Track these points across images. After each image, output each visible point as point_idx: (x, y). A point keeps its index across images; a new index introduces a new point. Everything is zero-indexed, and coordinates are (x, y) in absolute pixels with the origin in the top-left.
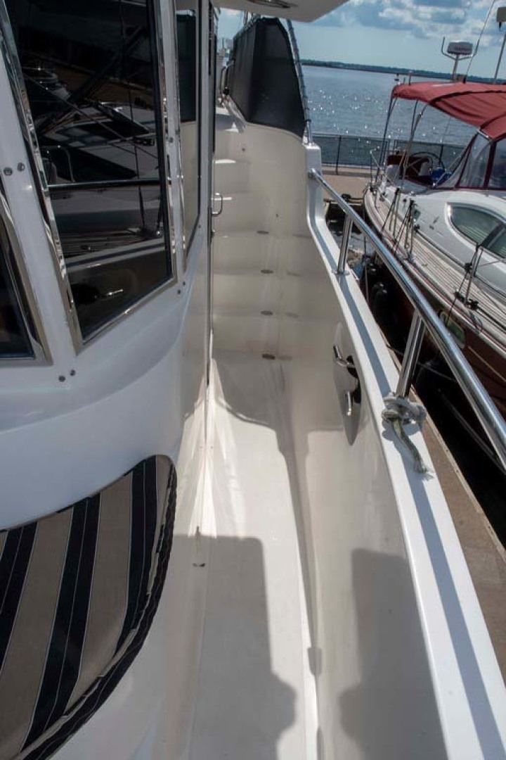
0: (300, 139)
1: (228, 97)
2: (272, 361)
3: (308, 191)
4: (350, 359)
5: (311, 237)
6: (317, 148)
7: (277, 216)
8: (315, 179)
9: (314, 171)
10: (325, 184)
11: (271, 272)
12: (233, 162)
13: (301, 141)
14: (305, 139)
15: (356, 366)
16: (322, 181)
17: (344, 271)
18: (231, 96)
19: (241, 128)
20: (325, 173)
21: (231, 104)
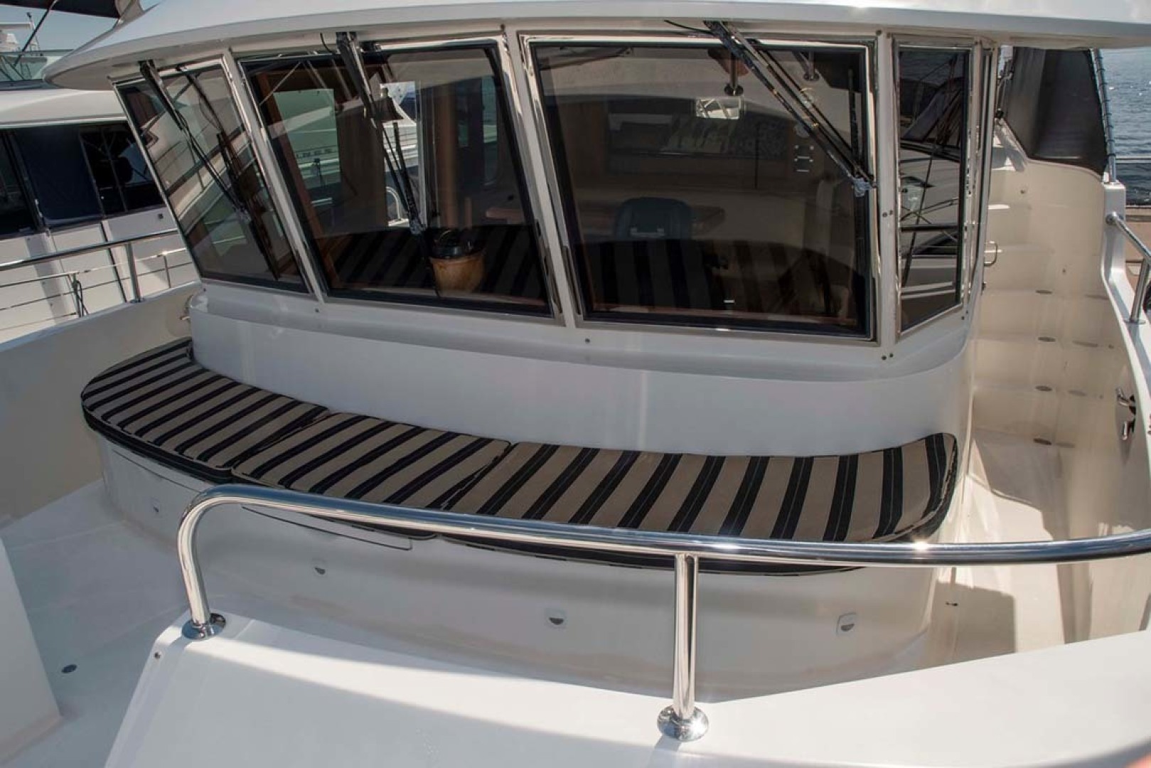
0: (1099, 176)
1: (1002, 121)
2: (1048, 446)
3: (1105, 239)
4: (1132, 398)
5: (1107, 298)
6: (1121, 187)
7: (1064, 271)
8: (1115, 225)
9: (1115, 214)
10: (1128, 232)
11: (1053, 340)
12: (1006, 207)
13: (1101, 180)
14: (1106, 176)
15: (1136, 405)
16: (1124, 228)
17: (1138, 320)
18: (1005, 120)
19: (1020, 164)
20: (1129, 218)
21: (1005, 130)
